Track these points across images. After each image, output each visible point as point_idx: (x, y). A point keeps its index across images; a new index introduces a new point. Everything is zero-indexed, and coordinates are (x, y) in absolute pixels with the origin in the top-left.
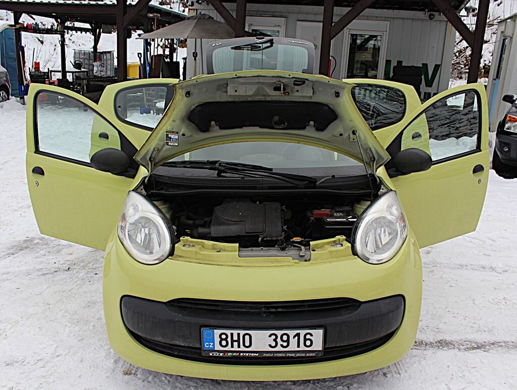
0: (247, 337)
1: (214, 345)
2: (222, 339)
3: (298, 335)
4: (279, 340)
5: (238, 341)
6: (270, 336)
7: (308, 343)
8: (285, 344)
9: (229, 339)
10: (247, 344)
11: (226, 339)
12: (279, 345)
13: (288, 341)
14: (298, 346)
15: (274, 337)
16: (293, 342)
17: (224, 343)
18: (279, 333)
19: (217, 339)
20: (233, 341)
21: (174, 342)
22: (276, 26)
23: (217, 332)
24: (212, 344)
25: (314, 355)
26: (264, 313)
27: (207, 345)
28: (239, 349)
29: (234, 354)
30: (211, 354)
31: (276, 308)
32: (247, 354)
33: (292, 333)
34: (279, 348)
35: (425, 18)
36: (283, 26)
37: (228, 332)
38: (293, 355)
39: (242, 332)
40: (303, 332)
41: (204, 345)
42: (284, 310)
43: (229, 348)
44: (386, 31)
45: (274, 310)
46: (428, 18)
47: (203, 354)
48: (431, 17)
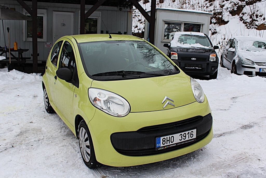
0: (172, 138)
1: (160, 145)
2: (163, 141)
3: (189, 133)
4: (183, 137)
5: (169, 140)
6: (180, 136)
7: (192, 135)
8: (185, 138)
9: (166, 141)
10: (172, 141)
11: (165, 141)
12: (183, 139)
13: (185, 136)
14: (189, 138)
15: (181, 136)
16: (187, 136)
17: (164, 143)
18: (183, 133)
19: (162, 141)
20: (167, 141)
21: (143, 148)
22: (41, 14)
23: (162, 138)
24: (159, 144)
25: (193, 140)
26: (175, 127)
27: (158, 145)
28: (170, 144)
29: (168, 147)
30: (159, 149)
31: (179, 124)
32: (172, 146)
33: (187, 132)
34: (183, 140)
35: (118, 10)
36: (45, 14)
37: (166, 137)
38: (187, 142)
39: (171, 136)
40: (190, 131)
41: (156, 146)
42: (182, 124)
43: (166, 145)
44: (100, 16)
45: (178, 125)
46: (119, 10)
47: (156, 150)
48: (120, 10)
